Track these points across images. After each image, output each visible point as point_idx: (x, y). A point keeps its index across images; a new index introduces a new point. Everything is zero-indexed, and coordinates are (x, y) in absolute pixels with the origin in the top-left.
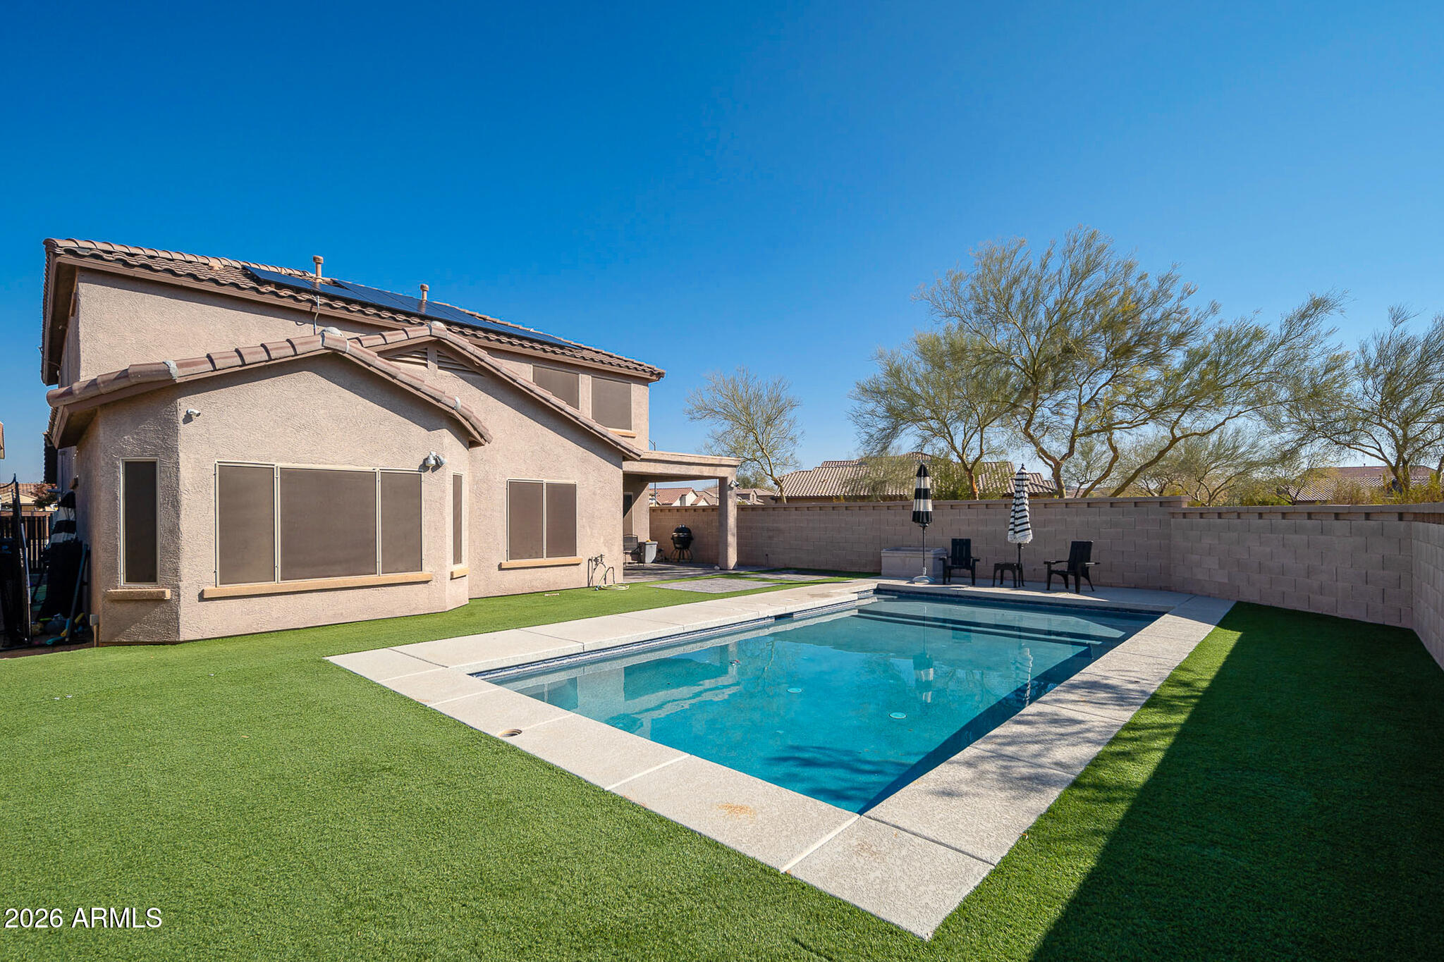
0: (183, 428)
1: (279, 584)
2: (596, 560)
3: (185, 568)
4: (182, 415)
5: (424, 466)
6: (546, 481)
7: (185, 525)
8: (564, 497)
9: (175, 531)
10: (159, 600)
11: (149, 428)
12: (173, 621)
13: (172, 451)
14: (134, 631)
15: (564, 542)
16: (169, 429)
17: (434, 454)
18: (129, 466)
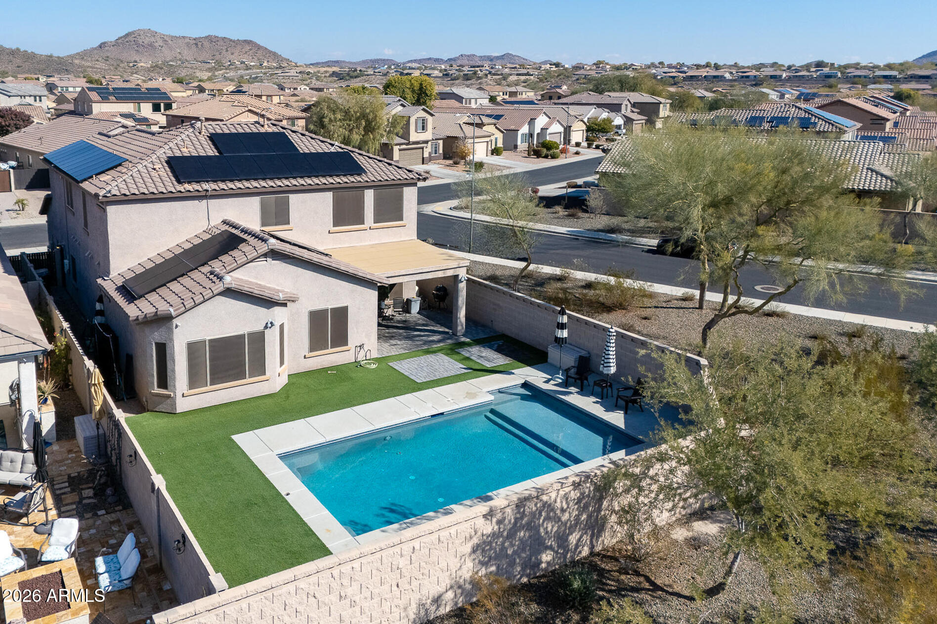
0: (175, 331)
1: (209, 388)
2: (360, 346)
3: (178, 385)
4: (174, 326)
5: (266, 327)
6: (330, 307)
7: (177, 368)
8: (341, 315)
9: (173, 371)
10: (169, 397)
11: (163, 330)
12: (174, 405)
13: (172, 340)
14: (160, 408)
15: (341, 338)
16: (170, 331)
17: (270, 320)
18: (156, 344)
